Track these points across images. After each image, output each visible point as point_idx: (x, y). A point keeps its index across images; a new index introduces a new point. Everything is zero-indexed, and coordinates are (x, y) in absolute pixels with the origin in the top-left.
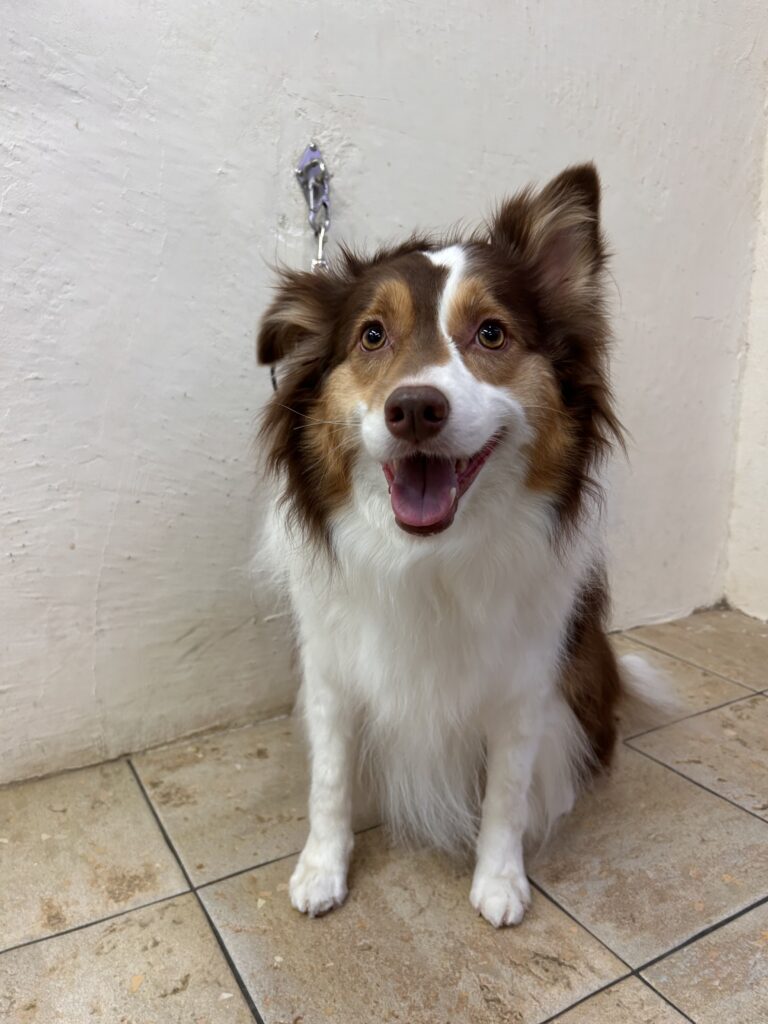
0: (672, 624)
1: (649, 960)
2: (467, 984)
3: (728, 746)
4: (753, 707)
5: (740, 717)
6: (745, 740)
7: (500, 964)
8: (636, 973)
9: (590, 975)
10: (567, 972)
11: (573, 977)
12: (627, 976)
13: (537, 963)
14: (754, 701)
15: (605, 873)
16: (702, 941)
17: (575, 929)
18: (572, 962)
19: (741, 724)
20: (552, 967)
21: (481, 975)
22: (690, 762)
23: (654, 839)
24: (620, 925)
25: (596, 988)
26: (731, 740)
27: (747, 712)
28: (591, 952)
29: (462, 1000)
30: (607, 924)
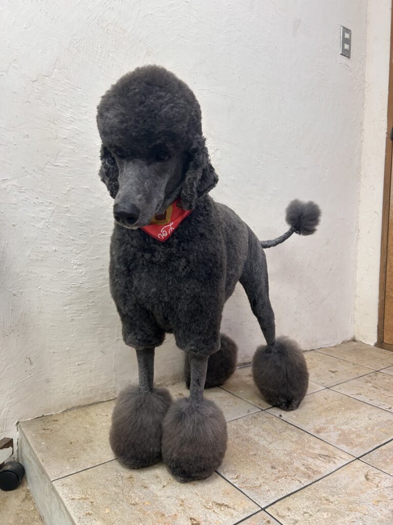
0: (335, 347)
1: (362, 455)
2: (297, 464)
3: (370, 389)
4: (376, 376)
5: (372, 379)
6: (376, 387)
7: (307, 458)
8: (358, 459)
9: (342, 460)
10: (333, 459)
11: (336, 461)
12: (355, 460)
13: (321, 457)
14: (376, 374)
15: (336, 430)
16: (379, 449)
17: (331, 446)
18: (334, 456)
19: (374, 382)
20: (327, 458)
21: (302, 461)
22: (357, 394)
23: (351, 419)
24: (347, 445)
25: (345, 464)
26: (370, 387)
27: (374, 377)
28: (339, 452)
29: (297, 468)
30: (342, 445)
